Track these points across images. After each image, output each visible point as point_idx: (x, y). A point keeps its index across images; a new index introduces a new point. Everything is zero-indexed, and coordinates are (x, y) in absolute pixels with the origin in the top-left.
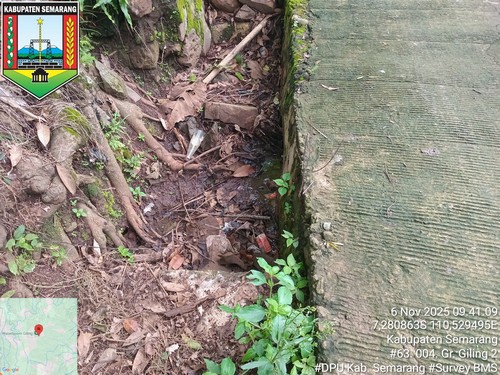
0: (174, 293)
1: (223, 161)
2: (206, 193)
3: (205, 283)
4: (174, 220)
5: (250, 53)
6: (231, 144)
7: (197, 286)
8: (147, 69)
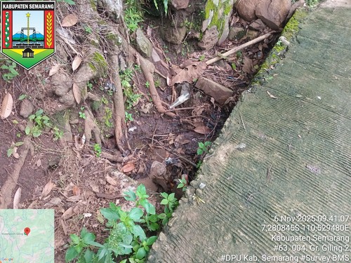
0: (110, 184)
1: (192, 118)
2: (171, 134)
3: (130, 187)
4: (144, 142)
5: (250, 53)
6: (203, 110)
7: (124, 187)
8: (172, 44)
